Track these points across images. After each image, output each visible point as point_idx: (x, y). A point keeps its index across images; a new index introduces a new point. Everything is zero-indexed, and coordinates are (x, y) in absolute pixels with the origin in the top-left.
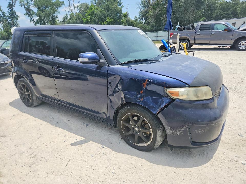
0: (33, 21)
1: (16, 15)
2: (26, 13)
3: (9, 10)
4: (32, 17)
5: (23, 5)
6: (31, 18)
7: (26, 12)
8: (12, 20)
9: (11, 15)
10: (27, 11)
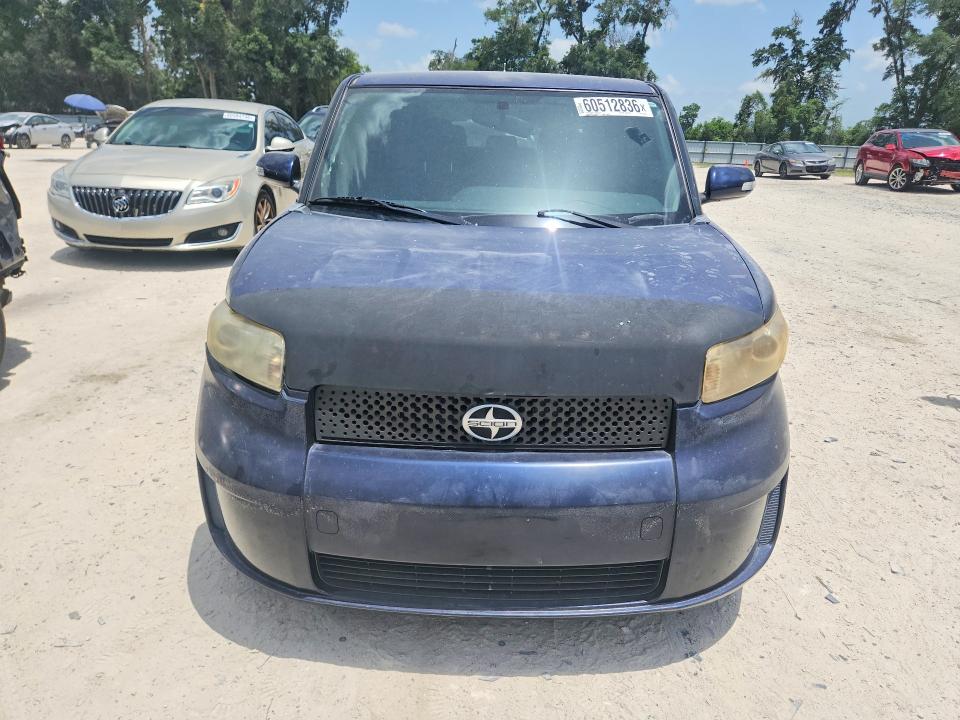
0: (900, 72)
1: (839, 49)
2: (883, 40)
3: (821, 32)
4: (902, 55)
5: (883, 9)
6: (896, 62)
7: (886, 36)
8: (817, 69)
9: (819, 52)
10: (889, 34)
